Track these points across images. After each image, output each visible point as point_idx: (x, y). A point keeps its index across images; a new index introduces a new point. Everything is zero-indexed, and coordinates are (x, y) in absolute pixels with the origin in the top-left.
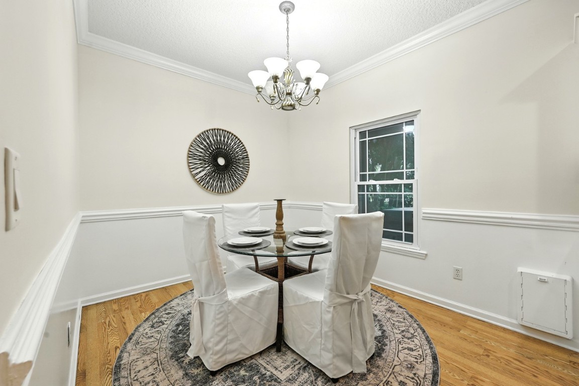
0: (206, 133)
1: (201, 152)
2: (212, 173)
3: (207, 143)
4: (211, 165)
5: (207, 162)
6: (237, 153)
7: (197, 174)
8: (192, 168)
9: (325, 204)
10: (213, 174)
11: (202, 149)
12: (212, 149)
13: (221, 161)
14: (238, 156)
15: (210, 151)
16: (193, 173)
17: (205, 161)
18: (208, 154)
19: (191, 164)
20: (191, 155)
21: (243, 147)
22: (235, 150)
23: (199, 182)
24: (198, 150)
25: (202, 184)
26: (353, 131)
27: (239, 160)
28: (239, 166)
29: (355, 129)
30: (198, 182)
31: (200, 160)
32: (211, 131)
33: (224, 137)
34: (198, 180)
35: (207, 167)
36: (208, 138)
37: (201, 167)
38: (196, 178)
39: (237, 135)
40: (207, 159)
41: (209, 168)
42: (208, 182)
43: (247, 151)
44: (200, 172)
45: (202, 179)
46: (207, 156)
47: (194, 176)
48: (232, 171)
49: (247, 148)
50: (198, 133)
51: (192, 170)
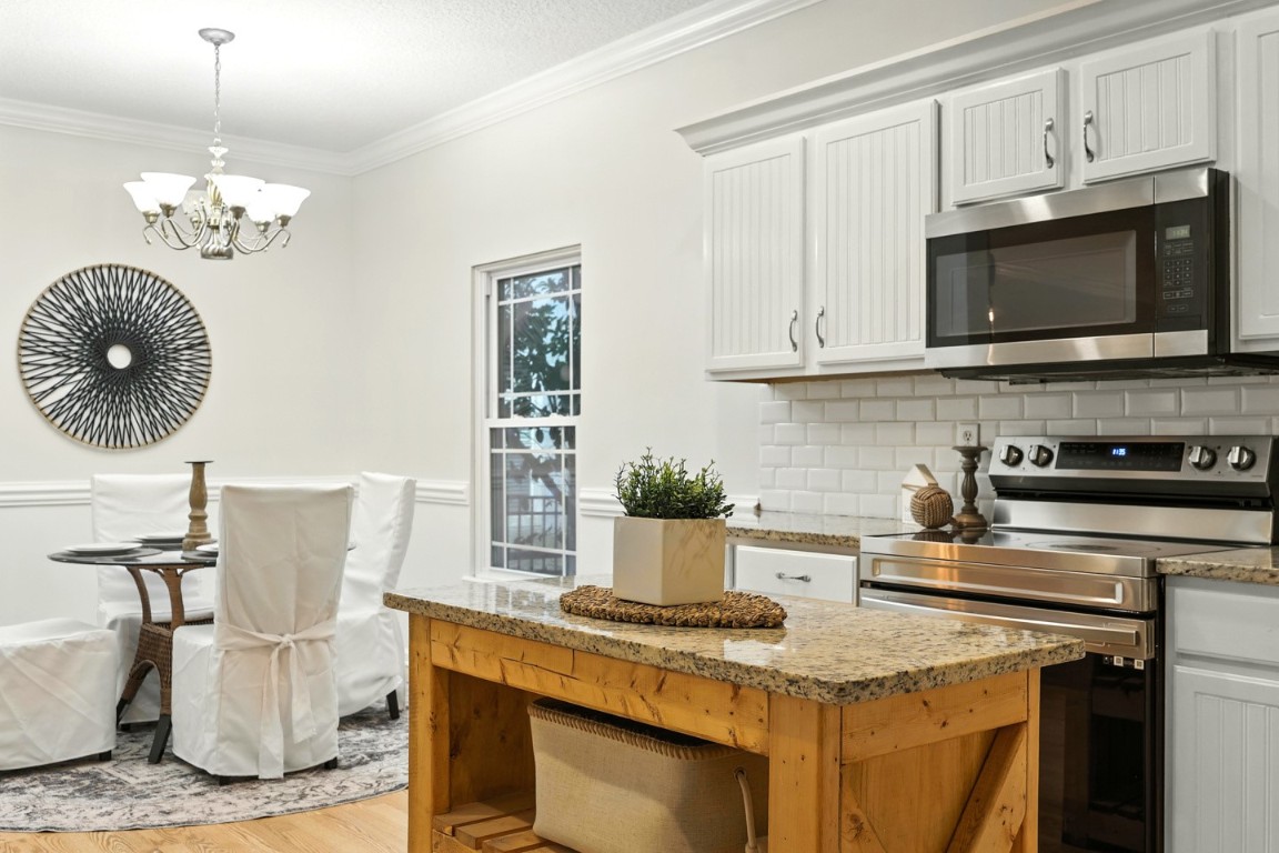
0: (75, 279)
1: (59, 334)
2: (90, 392)
3: (78, 309)
4: (88, 369)
5: (77, 359)
6: (171, 330)
7: (45, 394)
8: (32, 378)
9: (365, 478)
10: (94, 393)
11: (63, 324)
12: (90, 323)
13: (119, 357)
14: (173, 340)
15: (86, 329)
16: (34, 391)
17: (71, 358)
18: (80, 338)
19: (26, 368)
20: (28, 344)
21: (190, 314)
22: (164, 323)
23: (51, 415)
24: (49, 329)
25: (59, 421)
26: (481, 278)
27: (176, 350)
28: (177, 370)
29: (489, 273)
30: (47, 416)
31: (54, 354)
32: (90, 274)
33: (131, 287)
34: (47, 411)
35: (75, 373)
36: (81, 292)
37: (58, 375)
38: (42, 404)
39: (170, 280)
40: (76, 352)
41: (80, 376)
42: (77, 417)
43: (205, 323)
44: (54, 388)
45: (58, 409)
46: (77, 345)
47: (35, 400)
48: (153, 383)
49: (203, 317)
50: (49, 282)
51: (30, 383)
